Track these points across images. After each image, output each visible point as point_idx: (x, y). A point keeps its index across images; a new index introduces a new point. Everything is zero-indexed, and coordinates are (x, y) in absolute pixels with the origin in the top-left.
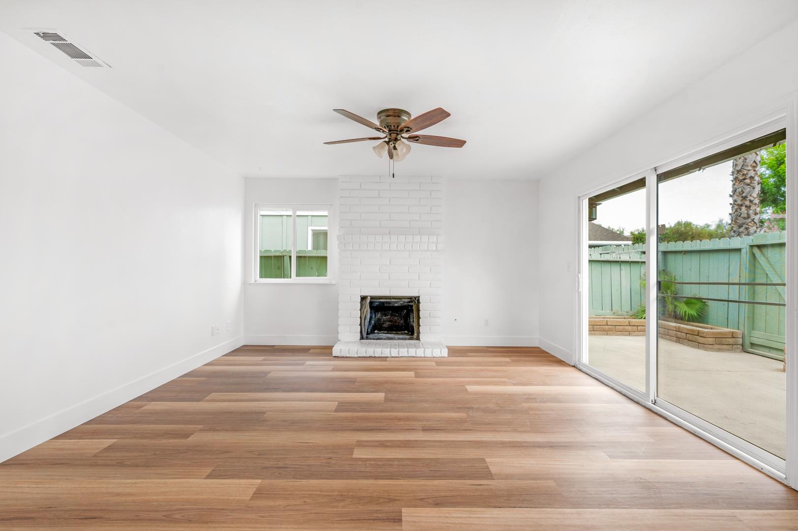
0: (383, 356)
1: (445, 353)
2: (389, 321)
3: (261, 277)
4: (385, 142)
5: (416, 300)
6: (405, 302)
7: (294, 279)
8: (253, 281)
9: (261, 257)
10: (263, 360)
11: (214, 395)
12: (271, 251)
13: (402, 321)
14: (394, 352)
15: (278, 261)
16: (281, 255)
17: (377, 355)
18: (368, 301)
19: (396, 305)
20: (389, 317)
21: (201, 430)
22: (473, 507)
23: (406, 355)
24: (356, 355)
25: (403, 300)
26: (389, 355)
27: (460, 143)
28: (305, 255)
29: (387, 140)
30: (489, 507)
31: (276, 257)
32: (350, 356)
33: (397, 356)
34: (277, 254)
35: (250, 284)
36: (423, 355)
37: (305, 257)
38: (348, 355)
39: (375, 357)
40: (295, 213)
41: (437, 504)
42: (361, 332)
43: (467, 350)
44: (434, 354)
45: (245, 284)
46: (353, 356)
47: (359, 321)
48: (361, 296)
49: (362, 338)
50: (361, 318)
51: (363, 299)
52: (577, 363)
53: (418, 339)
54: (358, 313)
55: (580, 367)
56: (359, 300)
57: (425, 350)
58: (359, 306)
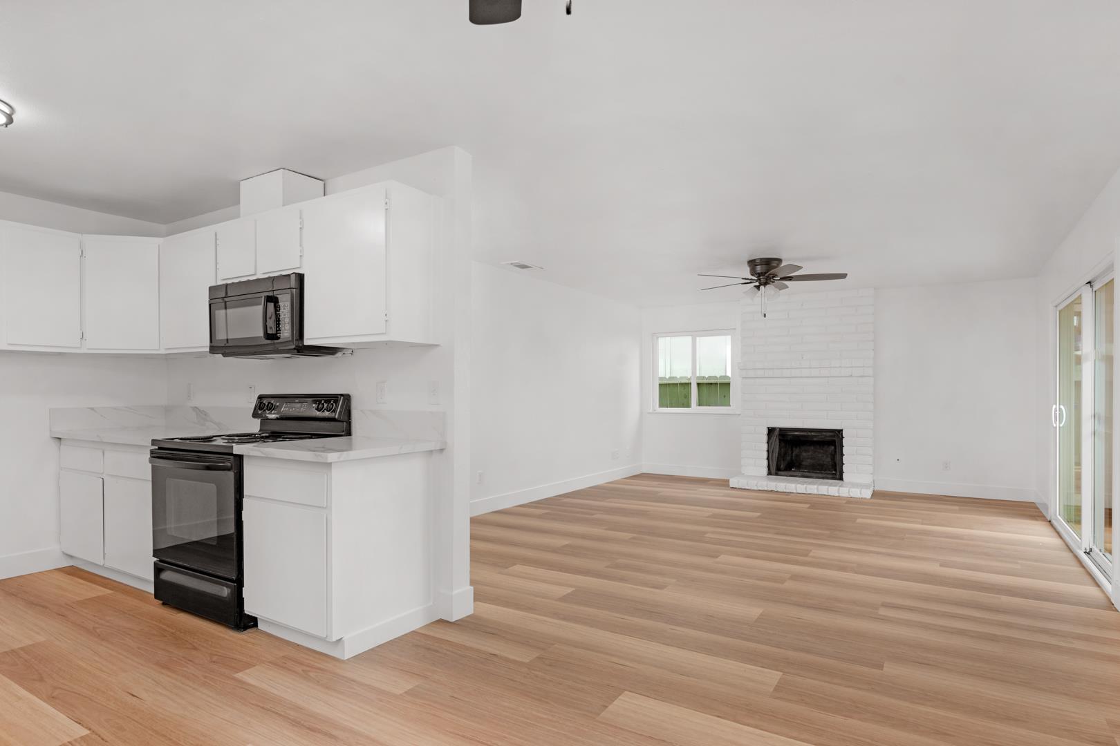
0: (788, 491)
1: (867, 494)
2: (811, 459)
3: (661, 406)
4: (755, 286)
5: (838, 433)
6: (826, 436)
7: (695, 408)
8: (650, 411)
9: (660, 385)
12: (676, 377)
13: (829, 459)
15: (684, 389)
16: (687, 382)
18: (777, 433)
19: (815, 439)
20: (810, 453)
23: (815, 492)
24: (755, 488)
25: (823, 433)
26: (795, 491)
27: (840, 276)
28: (715, 381)
29: (757, 284)
31: (682, 384)
32: (749, 488)
33: (805, 492)
34: (683, 381)
35: (648, 413)
36: (837, 495)
37: (716, 384)
38: (747, 488)
39: (777, 492)
40: (693, 338)
42: (769, 467)
45: (644, 413)
46: (752, 488)
47: (765, 455)
48: (768, 428)
49: (770, 473)
50: (768, 451)
51: (771, 431)
52: (1052, 518)
53: (841, 479)
54: (765, 447)
55: (1054, 522)
56: (766, 432)
57: (841, 488)
58: (765, 438)
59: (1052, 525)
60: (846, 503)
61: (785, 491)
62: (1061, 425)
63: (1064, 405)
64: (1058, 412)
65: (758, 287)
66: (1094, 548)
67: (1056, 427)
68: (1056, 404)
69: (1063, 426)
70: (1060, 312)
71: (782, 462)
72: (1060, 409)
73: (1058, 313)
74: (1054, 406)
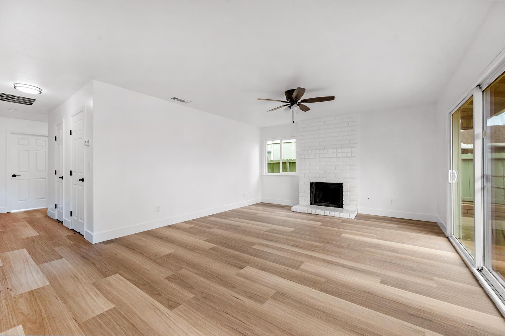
0: (316, 214)
1: (353, 216)
3: (268, 172)
4: (289, 106)
5: (342, 184)
7: (281, 173)
8: (264, 174)
9: (268, 164)
10: (262, 209)
11: (232, 218)
14: (322, 213)
17: (313, 213)
18: (314, 185)
21: (217, 228)
22: (274, 275)
23: (329, 214)
24: (302, 212)
25: (335, 185)
26: (319, 214)
27: (332, 98)
30: (280, 277)
32: (300, 212)
33: (324, 215)
35: (263, 175)
36: (338, 216)
38: (299, 211)
40: (281, 141)
41: (261, 269)
42: (311, 201)
43: (372, 217)
44: (345, 216)
45: (261, 175)
46: (301, 212)
47: (309, 195)
48: (311, 182)
49: (311, 204)
50: (310, 193)
51: (312, 184)
52: (449, 236)
53: (342, 207)
54: (309, 191)
55: (450, 238)
56: (310, 184)
57: (340, 213)
58: (309, 187)
59: (449, 241)
60: (341, 222)
61: (315, 213)
62: (454, 182)
63: (455, 170)
64: (452, 174)
65: (290, 107)
66: (484, 267)
67: (451, 183)
68: (451, 169)
69: (455, 183)
70: (452, 115)
71: (318, 198)
72: (453, 172)
73: (451, 116)
74: (450, 171)
